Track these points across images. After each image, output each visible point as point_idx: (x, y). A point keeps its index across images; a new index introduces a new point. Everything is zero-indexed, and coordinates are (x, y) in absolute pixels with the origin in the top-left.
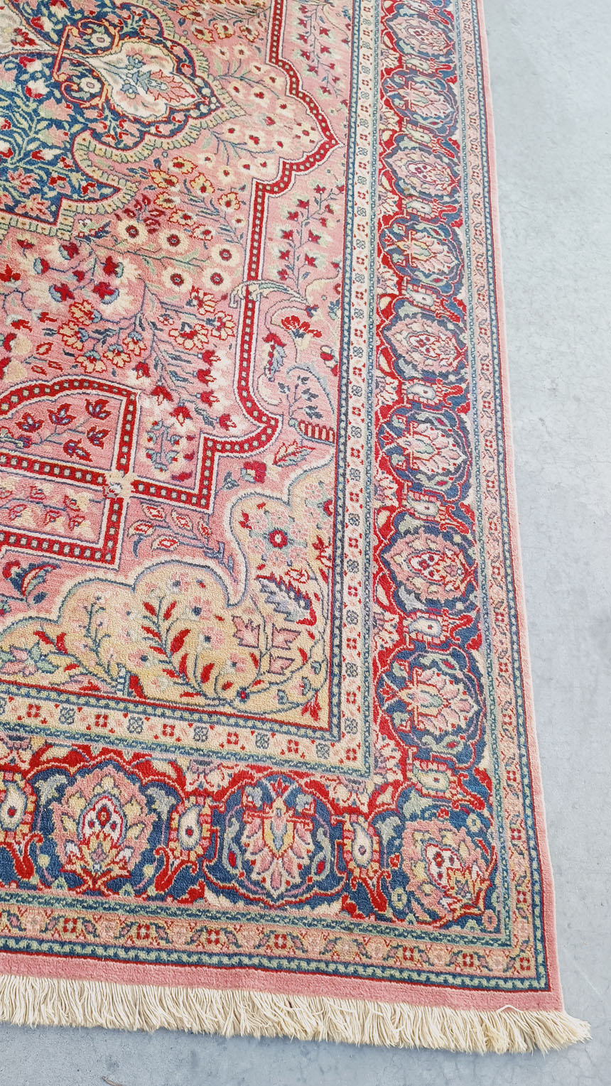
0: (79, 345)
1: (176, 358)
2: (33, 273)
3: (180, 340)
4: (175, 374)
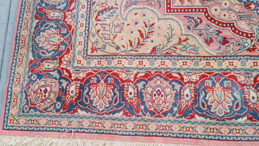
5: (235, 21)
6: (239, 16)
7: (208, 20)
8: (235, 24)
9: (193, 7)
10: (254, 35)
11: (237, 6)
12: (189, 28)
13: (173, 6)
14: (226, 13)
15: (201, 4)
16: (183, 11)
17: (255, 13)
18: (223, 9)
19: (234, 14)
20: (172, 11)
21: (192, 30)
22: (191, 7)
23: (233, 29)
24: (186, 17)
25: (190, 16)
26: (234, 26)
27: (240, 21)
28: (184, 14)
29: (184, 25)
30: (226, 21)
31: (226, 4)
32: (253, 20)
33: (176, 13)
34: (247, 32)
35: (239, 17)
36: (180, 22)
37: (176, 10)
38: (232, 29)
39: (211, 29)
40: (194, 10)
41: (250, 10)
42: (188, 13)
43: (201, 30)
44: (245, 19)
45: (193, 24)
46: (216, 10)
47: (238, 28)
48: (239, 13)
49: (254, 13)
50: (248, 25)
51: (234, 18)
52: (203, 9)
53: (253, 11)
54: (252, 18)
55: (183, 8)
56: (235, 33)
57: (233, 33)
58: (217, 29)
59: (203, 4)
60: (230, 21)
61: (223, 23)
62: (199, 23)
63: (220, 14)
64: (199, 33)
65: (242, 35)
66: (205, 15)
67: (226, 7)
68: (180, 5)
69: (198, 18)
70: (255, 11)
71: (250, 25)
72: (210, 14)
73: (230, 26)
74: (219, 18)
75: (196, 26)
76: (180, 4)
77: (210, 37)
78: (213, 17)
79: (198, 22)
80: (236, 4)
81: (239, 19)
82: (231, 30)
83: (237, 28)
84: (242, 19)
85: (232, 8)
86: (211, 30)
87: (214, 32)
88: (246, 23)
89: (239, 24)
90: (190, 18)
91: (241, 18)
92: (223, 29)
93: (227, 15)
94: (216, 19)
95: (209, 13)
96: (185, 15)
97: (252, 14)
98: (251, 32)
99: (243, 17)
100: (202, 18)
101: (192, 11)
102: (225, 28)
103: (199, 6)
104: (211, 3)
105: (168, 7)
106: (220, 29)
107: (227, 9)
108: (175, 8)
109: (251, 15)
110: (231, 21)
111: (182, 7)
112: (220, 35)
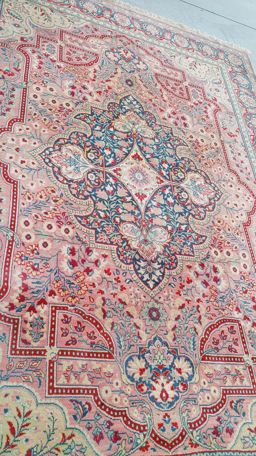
0: (217, 305)
1: (245, 303)
2: (194, 278)
3: (244, 294)
4: (247, 309)
5: (127, 407)
6: (131, 401)
7: (98, 406)
8: (127, 413)
9: (81, 387)
10: (146, 428)
11: (129, 387)
12: (75, 417)
13: (57, 385)
14: (117, 396)
15: (90, 383)
16: (68, 392)
17: (148, 397)
18: (114, 391)
19: (126, 398)
20: (55, 391)
21: (78, 421)
22: (79, 387)
23: (125, 419)
24: (72, 401)
25: (77, 399)
26: (126, 415)
27: (132, 407)
28: (70, 397)
29: (69, 413)
30: (118, 408)
31: (117, 384)
32: (145, 407)
33: (60, 395)
34: (139, 423)
35: (131, 403)
36: (65, 408)
37: (60, 391)
38: (123, 419)
39: (101, 419)
40: (81, 391)
41: (143, 394)
42: (75, 396)
43: (90, 422)
44: (138, 404)
45: (80, 412)
46: (107, 392)
47: (130, 419)
48: (131, 396)
49: (146, 396)
50: (141, 413)
51: (126, 404)
52: (92, 390)
53: (145, 395)
54: (144, 403)
55: (69, 388)
56: (127, 425)
57: (125, 425)
58: (108, 419)
59: (92, 383)
60: (121, 408)
61: (114, 411)
62: (87, 410)
63: (111, 397)
64: (88, 426)
65: (135, 428)
66: (94, 398)
67: (117, 388)
68: (65, 383)
69: (87, 403)
70: (147, 395)
71: (142, 414)
72: (100, 397)
73: (122, 415)
74: (110, 403)
75: (84, 415)
76: (66, 381)
77: (100, 431)
78: (104, 402)
79: (86, 408)
80: (128, 385)
81: (132, 405)
82: (123, 421)
83: (129, 417)
84: (134, 405)
85: (124, 390)
86: (101, 421)
87: (105, 424)
88: (139, 411)
89: (131, 411)
90: (77, 402)
91: (133, 403)
92: (114, 419)
93: (119, 399)
94: (106, 404)
95: (99, 395)
96: (72, 398)
97: (144, 398)
98: (143, 424)
99: (135, 403)
100: (91, 403)
101: (79, 393)
102: (116, 418)
103: (88, 386)
104: (102, 382)
105: (50, 386)
106: (111, 419)
107: (119, 391)
108: (59, 387)
109: (143, 400)
110: (123, 408)
111: (68, 385)
112: (111, 427)
